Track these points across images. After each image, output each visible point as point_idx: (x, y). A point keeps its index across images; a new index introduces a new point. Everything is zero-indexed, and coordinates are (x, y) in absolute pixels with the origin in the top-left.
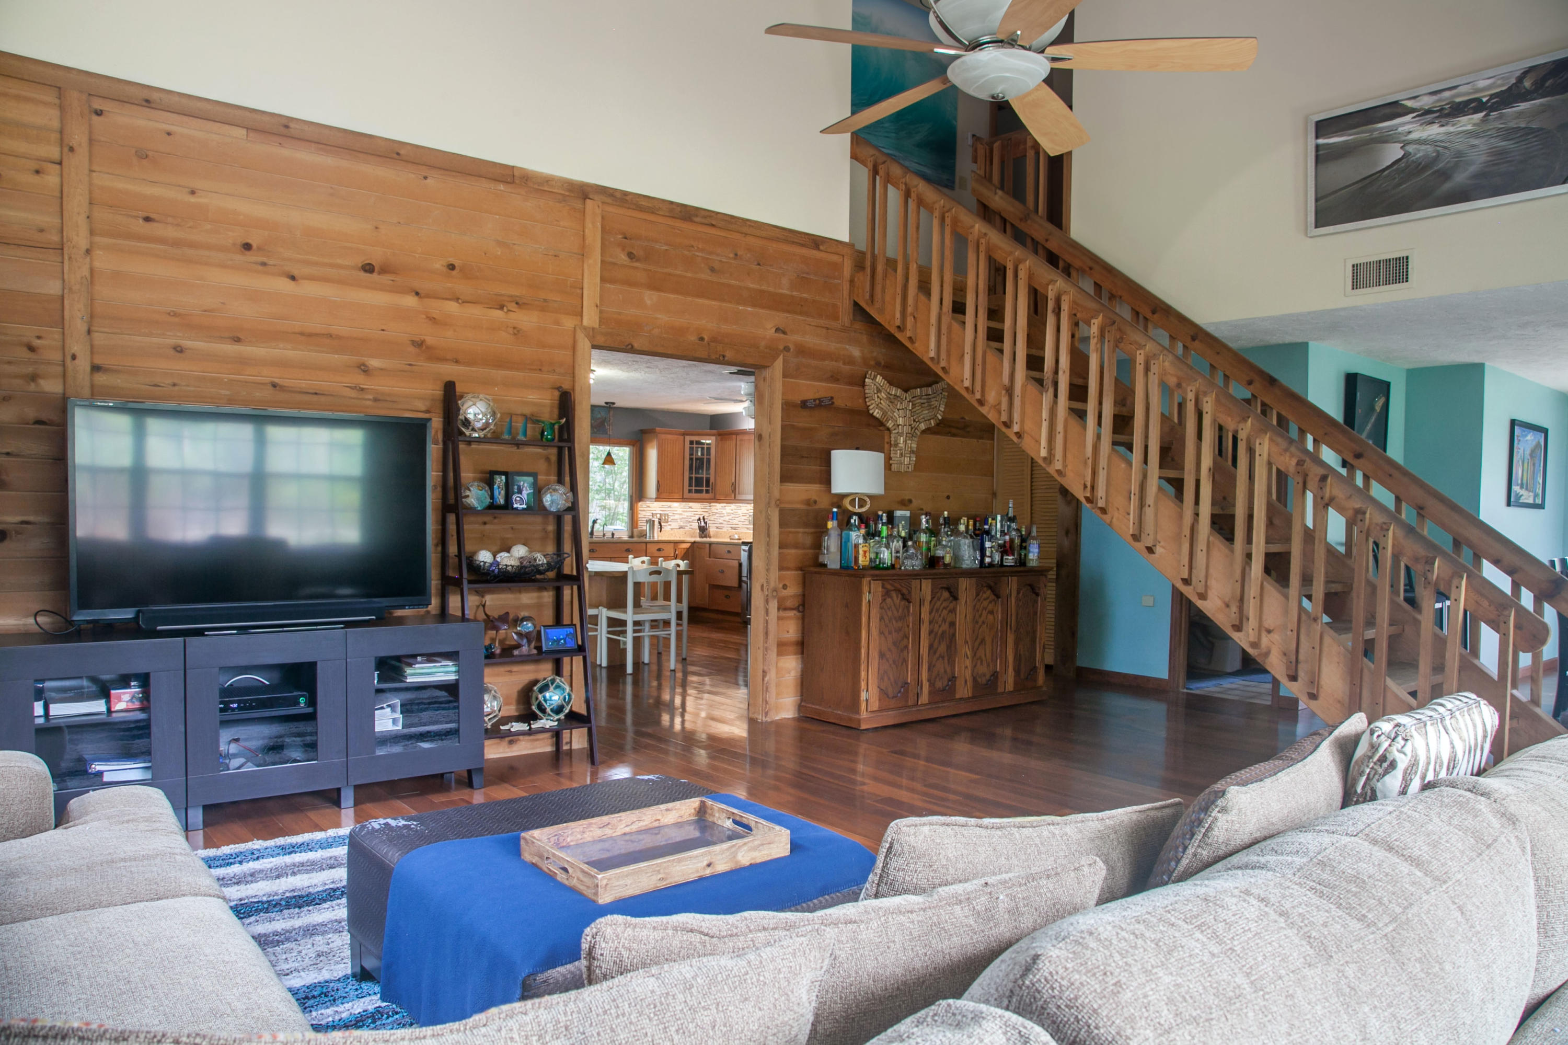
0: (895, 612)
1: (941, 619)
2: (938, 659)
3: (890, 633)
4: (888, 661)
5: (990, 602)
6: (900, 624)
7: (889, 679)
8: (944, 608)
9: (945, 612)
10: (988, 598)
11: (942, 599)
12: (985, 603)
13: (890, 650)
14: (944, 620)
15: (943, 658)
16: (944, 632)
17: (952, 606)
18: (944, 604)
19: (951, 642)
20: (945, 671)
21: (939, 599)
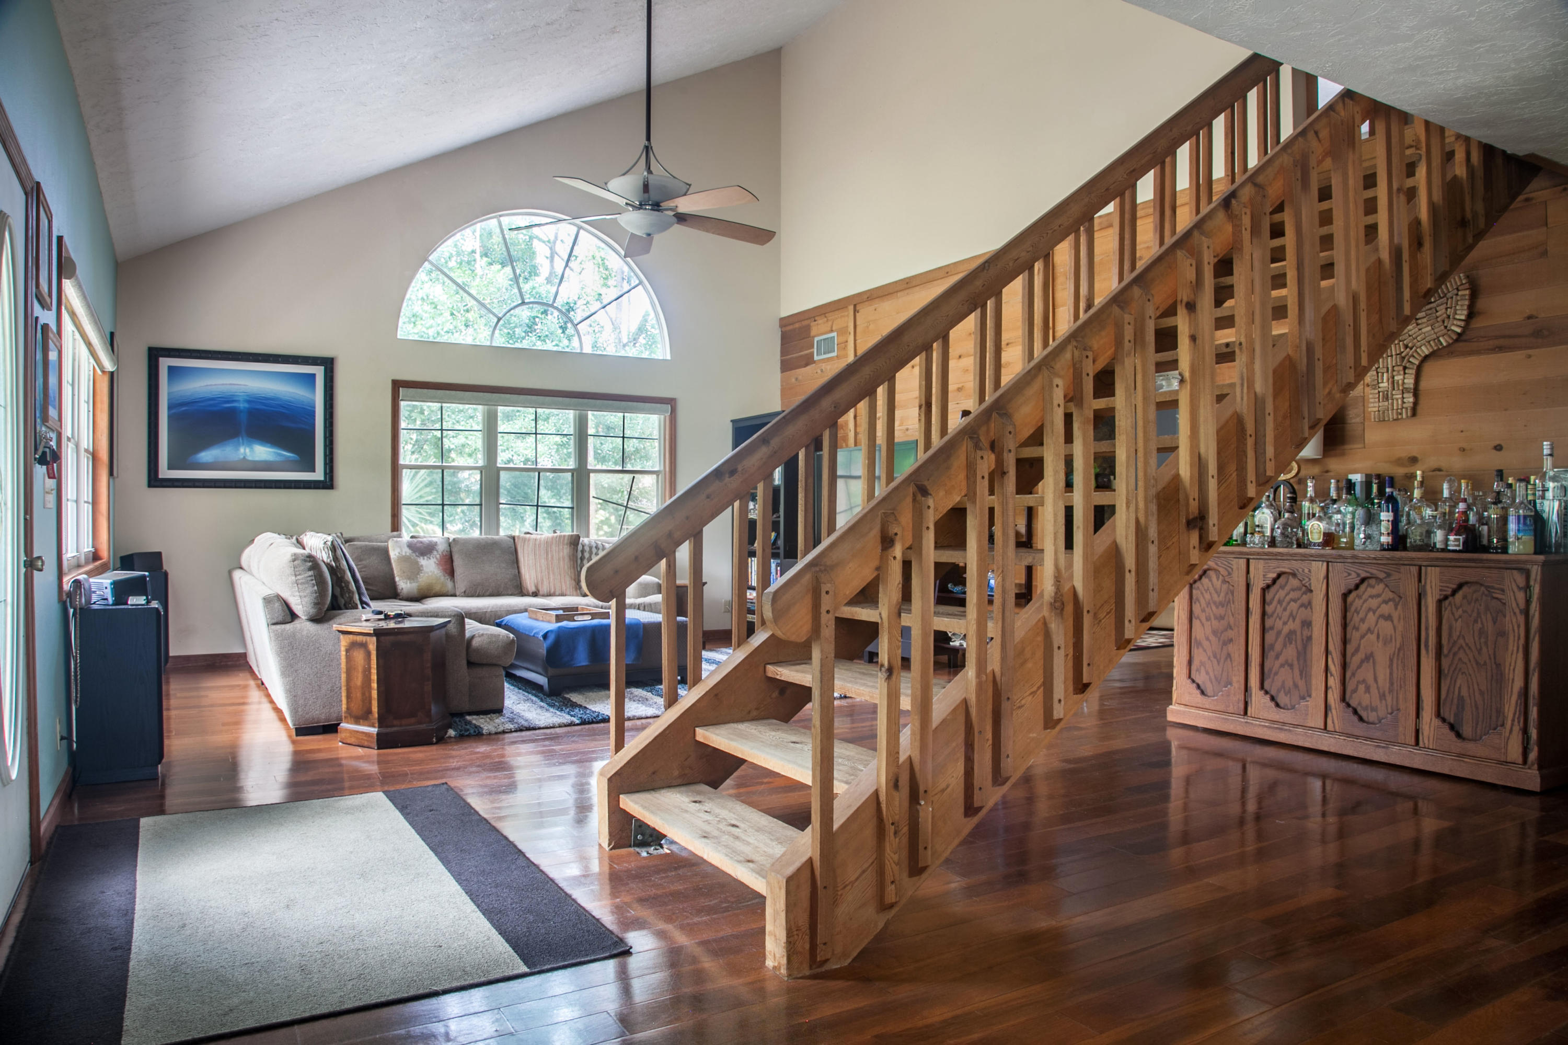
0: (1215, 596)
1: (1287, 613)
2: (1282, 666)
3: (1208, 619)
4: (1205, 651)
5: (1386, 602)
6: (1221, 611)
7: (1207, 673)
8: (1295, 601)
9: (1294, 606)
10: (1378, 596)
11: (1288, 588)
12: (1374, 603)
13: (1207, 639)
14: (1292, 616)
15: (1291, 666)
16: (1292, 633)
17: (1305, 598)
18: (1293, 595)
19: (1305, 647)
20: (1296, 686)
21: (1282, 587)
